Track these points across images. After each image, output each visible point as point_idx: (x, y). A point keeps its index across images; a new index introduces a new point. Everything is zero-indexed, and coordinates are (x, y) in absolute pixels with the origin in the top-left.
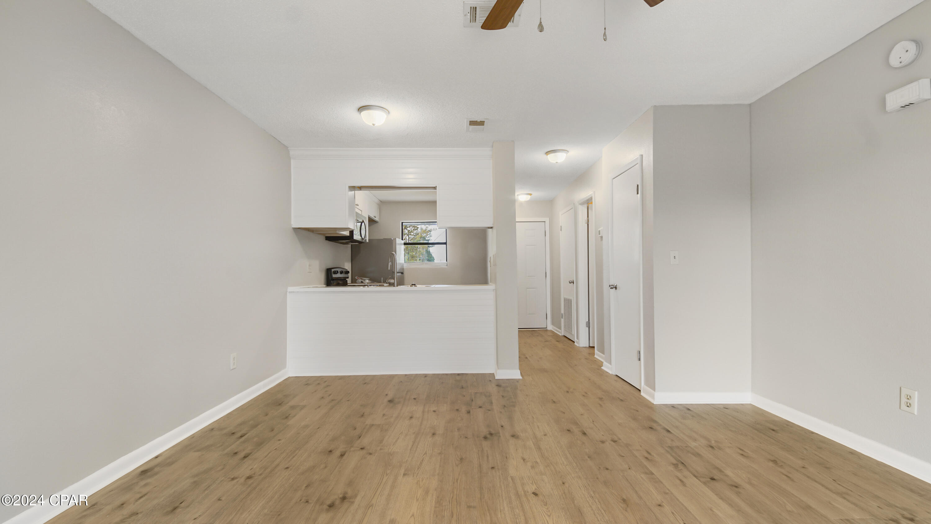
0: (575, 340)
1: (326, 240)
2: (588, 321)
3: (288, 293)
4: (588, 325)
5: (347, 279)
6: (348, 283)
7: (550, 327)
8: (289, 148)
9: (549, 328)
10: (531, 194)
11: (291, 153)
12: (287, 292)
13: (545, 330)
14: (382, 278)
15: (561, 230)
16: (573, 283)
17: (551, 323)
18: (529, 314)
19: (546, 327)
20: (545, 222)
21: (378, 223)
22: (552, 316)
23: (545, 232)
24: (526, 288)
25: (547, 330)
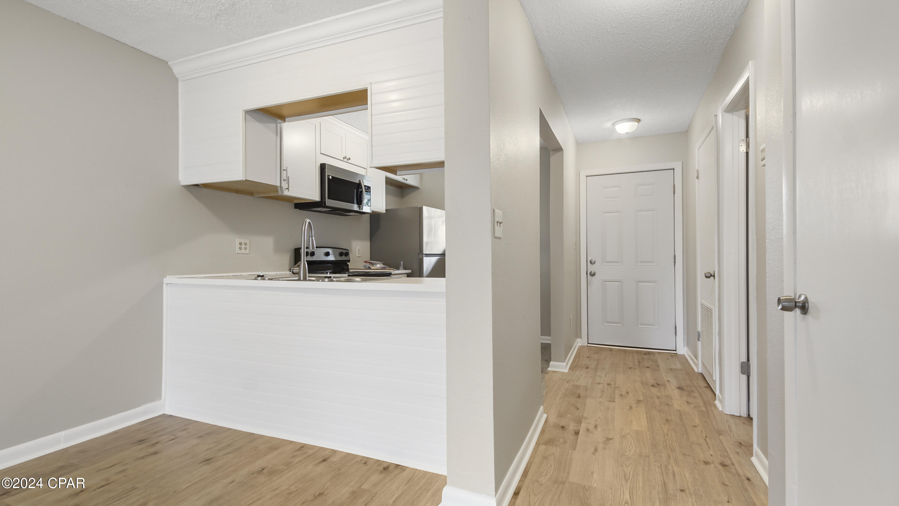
0: (717, 392)
1: (295, 208)
2: (744, 359)
3: (165, 286)
4: (745, 368)
5: (348, 263)
6: (349, 268)
7: (682, 350)
8: (169, 64)
9: (680, 352)
10: (638, 120)
11: (176, 70)
12: (163, 283)
13: (673, 355)
14: (402, 262)
15: (698, 178)
16: (714, 276)
17: (685, 343)
18: (642, 324)
19: (675, 349)
20: (673, 170)
21: (419, 188)
22: (686, 331)
23: (674, 187)
24: (638, 282)
25: (676, 353)
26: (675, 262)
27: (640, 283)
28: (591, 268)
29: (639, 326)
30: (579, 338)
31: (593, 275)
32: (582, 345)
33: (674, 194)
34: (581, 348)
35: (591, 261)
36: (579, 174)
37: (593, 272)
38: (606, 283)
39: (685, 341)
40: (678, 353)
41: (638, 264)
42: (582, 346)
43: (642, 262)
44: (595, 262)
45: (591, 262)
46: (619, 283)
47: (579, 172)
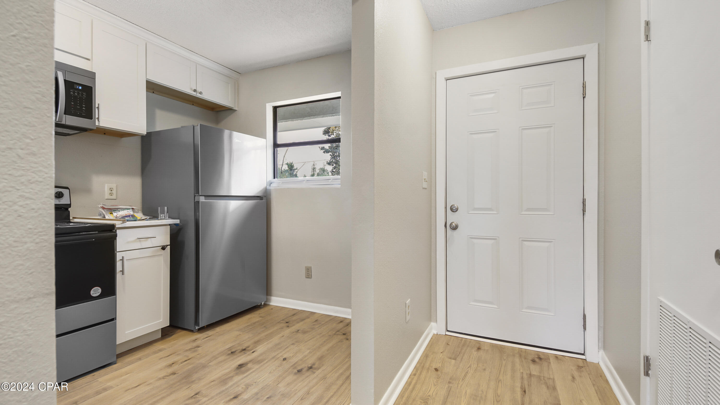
5: (69, 209)
7: (595, 354)
9: (591, 357)
13: (580, 360)
17: (600, 344)
18: (529, 308)
19: (583, 353)
20: (583, 59)
21: (236, 110)
22: (602, 325)
23: (584, 87)
24: (522, 240)
25: (585, 360)
26: (584, 211)
27: (525, 243)
28: (452, 218)
29: (523, 310)
30: (433, 322)
31: (455, 228)
32: (439, 334)
33: (584, 98)
34: (436, 338)
35: (452, 207)
36: (435, 77)
37: (454, 224)
38: (475, 241)
39: (600, 341)
40: (587, 360)
41: (522, 213)
42: (437, 334)
43: (528, 210)
44: (457, 210)
45: (452, 209)
46: (493, 241)
47: (436, 73)
